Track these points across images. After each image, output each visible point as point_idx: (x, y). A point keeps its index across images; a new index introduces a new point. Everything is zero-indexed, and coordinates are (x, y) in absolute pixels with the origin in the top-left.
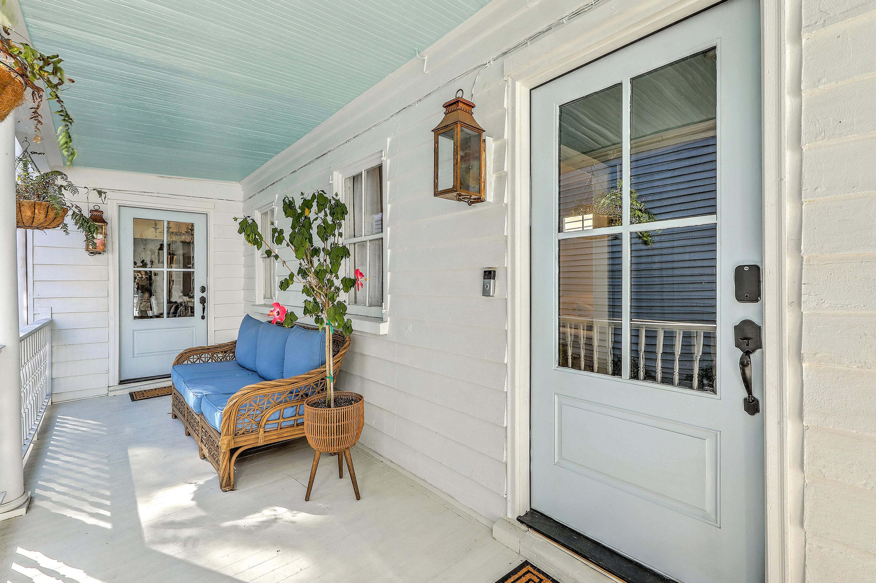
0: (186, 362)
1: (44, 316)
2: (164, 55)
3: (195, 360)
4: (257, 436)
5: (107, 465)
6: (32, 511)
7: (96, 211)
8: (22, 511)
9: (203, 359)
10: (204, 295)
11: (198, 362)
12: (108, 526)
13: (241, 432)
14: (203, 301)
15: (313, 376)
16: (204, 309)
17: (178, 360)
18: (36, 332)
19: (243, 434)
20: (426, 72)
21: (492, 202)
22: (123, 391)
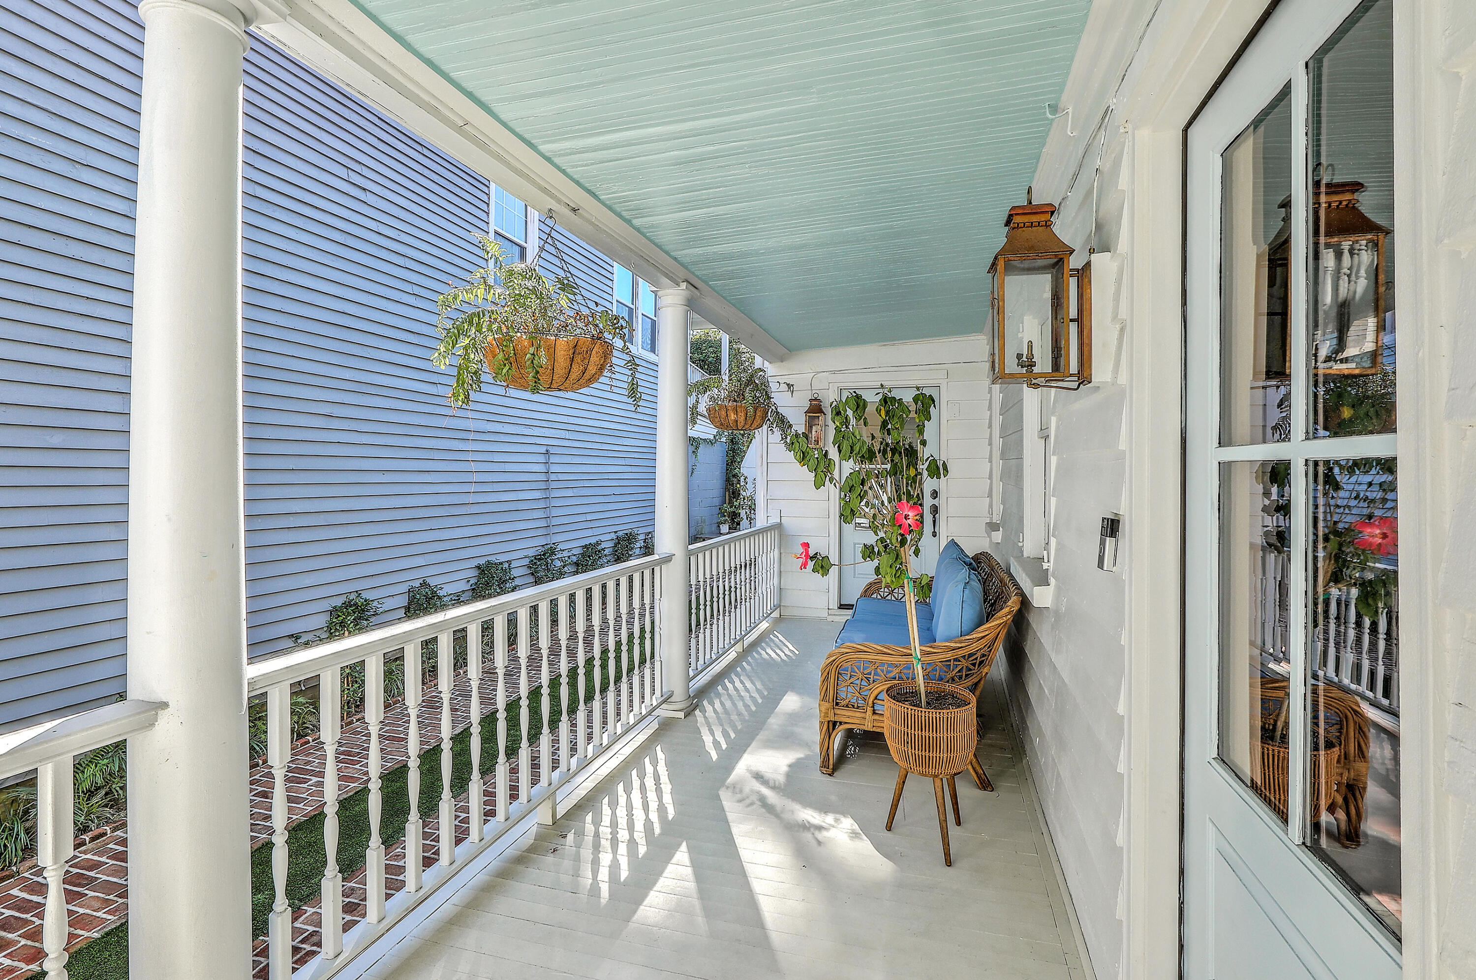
0: (874, 596)
1: (774, 520)
2: (774, 240)
3: (886, 594)
4: (863, 715)
5: (763, 697)
6: (689, 718)
7: (816, 399)
8: (681, 715)
9: (896, 595)
10: (936, 502)
11: (889, 597)
12: (714, 756)
13: (843, 703)
14: (935, 510)
15: (937, 651)
16: (934, 522)
17: (866, 591)
18: (744, 538)
19: (847, 706)
20: (1072, 135)
21: (1109, 380)
22: (841, 617)
